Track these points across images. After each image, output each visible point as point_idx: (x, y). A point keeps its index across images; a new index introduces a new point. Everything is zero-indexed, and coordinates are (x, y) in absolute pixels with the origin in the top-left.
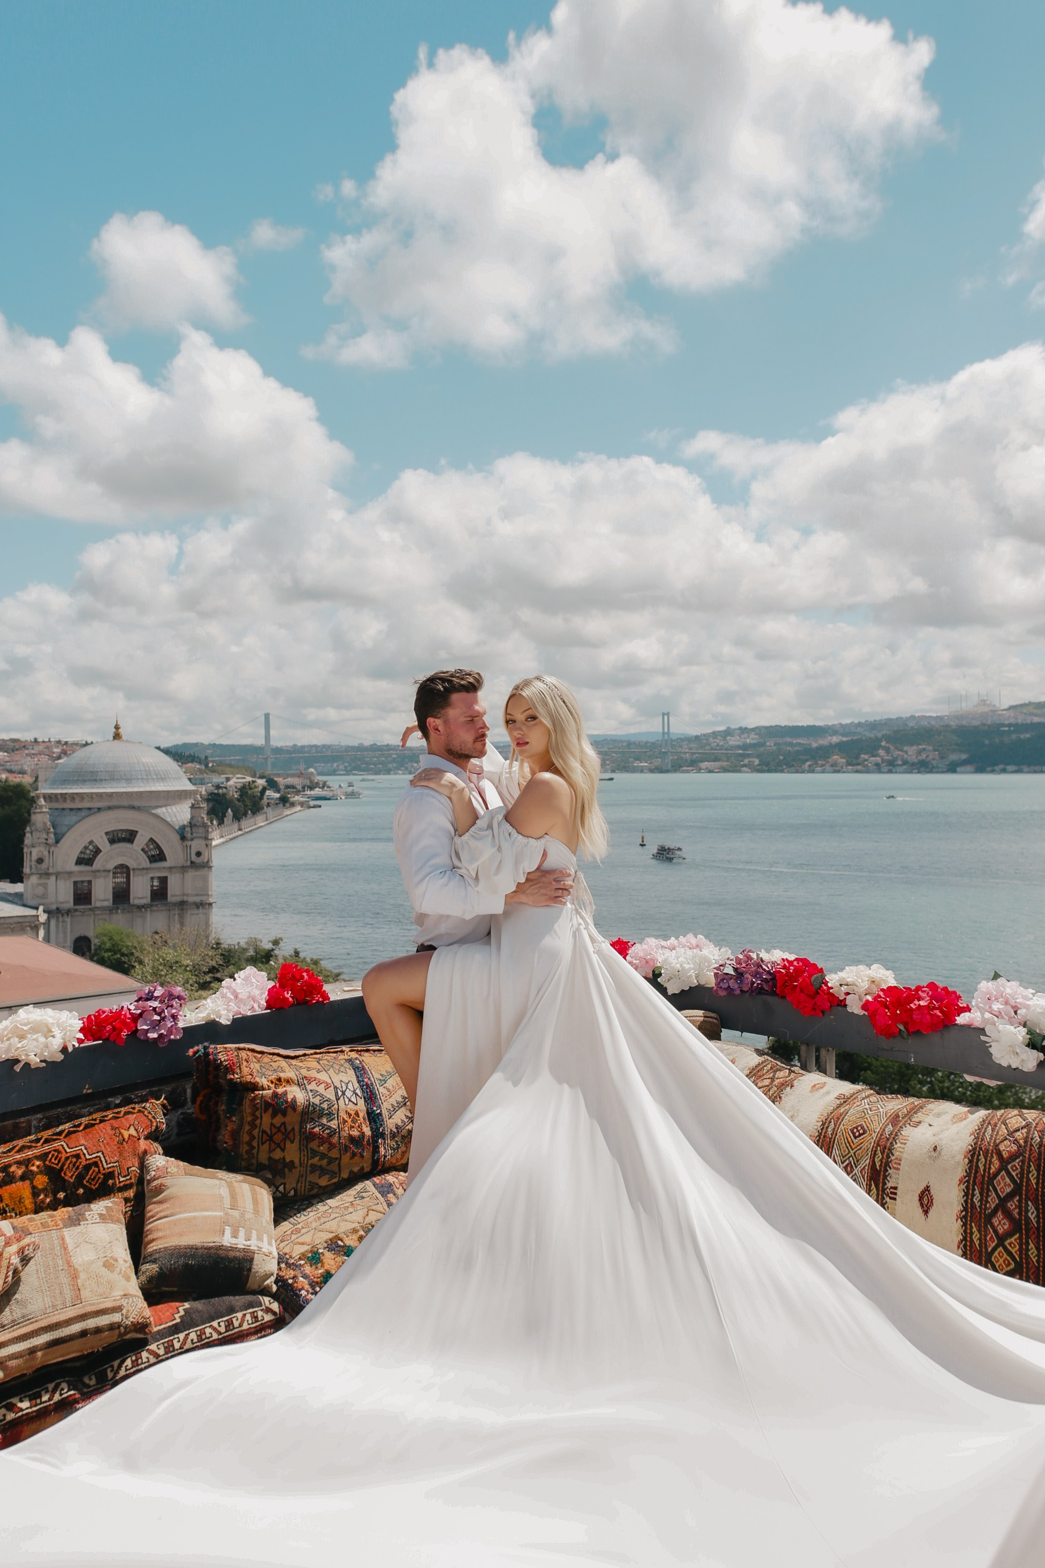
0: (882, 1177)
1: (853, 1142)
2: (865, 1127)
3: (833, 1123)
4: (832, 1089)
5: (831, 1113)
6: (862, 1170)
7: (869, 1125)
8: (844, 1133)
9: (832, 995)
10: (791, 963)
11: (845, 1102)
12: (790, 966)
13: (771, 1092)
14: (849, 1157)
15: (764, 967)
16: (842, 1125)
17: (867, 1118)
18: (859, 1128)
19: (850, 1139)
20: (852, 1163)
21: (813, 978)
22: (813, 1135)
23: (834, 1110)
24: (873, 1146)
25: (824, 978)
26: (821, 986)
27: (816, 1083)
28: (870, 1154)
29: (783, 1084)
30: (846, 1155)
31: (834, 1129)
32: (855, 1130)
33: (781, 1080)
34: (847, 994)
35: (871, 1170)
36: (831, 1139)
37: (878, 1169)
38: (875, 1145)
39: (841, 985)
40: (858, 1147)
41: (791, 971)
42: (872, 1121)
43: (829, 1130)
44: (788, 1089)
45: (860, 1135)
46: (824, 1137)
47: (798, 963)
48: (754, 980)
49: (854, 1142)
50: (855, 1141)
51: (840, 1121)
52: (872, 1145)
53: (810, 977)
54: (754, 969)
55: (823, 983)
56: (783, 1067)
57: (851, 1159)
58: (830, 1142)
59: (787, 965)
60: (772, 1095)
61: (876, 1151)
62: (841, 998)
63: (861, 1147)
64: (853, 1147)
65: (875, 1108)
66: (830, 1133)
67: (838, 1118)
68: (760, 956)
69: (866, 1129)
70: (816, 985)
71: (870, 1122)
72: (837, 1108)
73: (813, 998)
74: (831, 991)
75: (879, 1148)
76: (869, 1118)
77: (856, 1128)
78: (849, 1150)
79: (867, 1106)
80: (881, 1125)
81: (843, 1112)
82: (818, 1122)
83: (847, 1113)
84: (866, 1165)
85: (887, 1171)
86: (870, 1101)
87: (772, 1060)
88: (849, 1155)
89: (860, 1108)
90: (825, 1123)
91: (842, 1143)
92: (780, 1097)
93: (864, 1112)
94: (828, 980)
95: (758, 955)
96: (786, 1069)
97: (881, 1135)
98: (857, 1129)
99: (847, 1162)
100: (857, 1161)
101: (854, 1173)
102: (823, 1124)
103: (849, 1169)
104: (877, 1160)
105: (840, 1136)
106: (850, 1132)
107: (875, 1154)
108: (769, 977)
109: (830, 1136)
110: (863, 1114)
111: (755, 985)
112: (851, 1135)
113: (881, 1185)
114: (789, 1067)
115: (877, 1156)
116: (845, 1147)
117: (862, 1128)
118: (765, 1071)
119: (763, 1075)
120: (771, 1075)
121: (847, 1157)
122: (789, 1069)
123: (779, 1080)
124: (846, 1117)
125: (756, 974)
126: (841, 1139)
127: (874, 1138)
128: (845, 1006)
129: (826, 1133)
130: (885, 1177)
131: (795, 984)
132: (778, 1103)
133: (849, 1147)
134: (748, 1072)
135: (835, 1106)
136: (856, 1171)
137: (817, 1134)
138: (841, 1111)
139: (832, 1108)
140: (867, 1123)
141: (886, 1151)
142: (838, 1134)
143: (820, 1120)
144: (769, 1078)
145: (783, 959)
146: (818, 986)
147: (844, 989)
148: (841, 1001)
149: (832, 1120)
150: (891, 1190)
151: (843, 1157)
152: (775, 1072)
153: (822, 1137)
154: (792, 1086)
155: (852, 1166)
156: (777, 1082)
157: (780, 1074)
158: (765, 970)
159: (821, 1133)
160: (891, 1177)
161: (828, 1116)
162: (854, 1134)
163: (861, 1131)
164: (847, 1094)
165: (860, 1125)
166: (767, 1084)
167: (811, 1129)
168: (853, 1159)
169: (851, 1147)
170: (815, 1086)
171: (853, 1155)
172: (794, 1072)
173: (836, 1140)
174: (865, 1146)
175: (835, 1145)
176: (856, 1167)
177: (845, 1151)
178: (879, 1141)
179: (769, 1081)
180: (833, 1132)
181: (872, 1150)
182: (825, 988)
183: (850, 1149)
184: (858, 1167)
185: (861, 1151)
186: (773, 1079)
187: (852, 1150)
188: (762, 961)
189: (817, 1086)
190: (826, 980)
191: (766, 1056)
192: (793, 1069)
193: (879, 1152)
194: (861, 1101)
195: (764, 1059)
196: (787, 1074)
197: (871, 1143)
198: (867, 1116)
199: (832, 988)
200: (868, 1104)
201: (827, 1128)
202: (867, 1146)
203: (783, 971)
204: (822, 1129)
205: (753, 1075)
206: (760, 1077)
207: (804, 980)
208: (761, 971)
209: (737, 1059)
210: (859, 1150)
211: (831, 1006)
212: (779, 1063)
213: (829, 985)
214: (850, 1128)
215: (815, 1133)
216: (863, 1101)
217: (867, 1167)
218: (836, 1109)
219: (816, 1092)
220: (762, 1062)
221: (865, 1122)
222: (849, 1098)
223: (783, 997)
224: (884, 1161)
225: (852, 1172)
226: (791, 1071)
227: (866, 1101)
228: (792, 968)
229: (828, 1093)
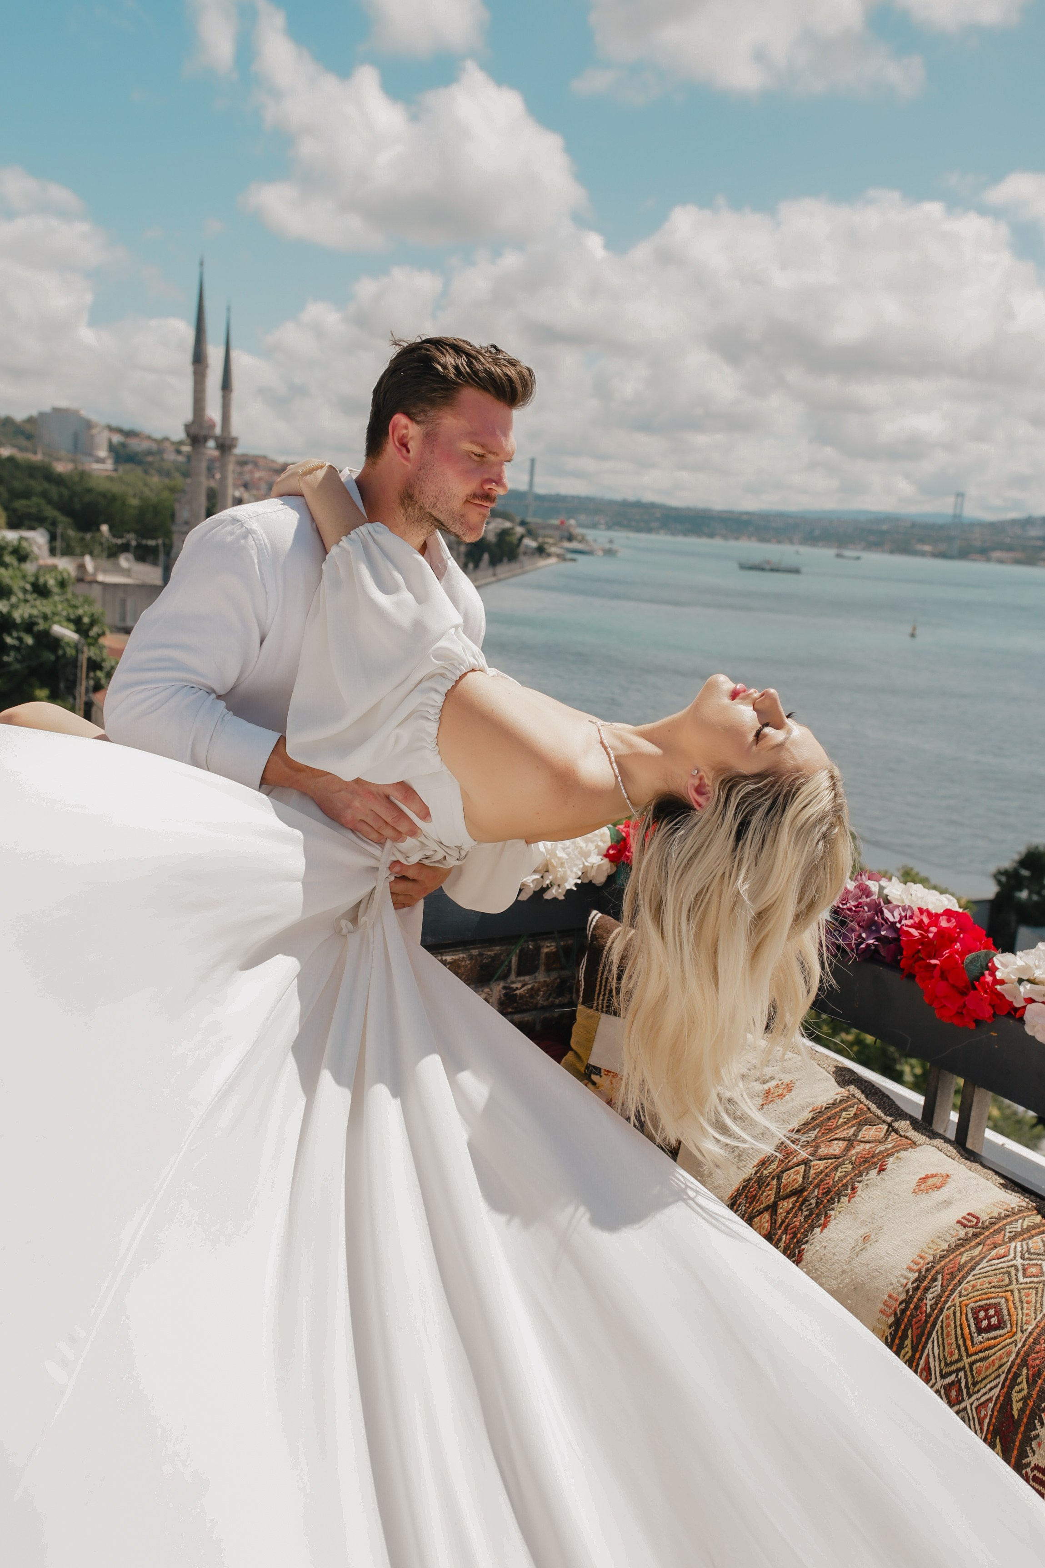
0: (1020, 1436)
1: (972, 1338)
2: (1005, 1312)
3: (939, 1283)
4: (958, 1196)
5: (942, 1257)
6: (980, 1405)
7: (1013, 1310)
8: (958, 1314)
9: (1001, 996)
10: (934, 918)
11: (975, 1235)
12: (931, 924)
13: (838, 1174)
14: (958, 1371)
15: (887, 914)
16: (956, 1294)
17: (1012, 1291)
18: (992, 1312)
19: (966, 1331)
20: (963, 1385)
21: (969, 957)
22: (895, 1295)
23: (951, 1250)
24: (1013, 1363)
25: (991, 960)
26: (983, 974)
27: (929, 1173)
28: (1003, 1377)
29: (865, 1161)
30: (952, 1363)
31: (940, 1296)
32: (982, 1314)
33: (868, 1146)
34: (1031, 1001)
35: (999, 1412)
36: (929, 1316)
37: (1016, 1417)
38: (1018, 1361)
39: (1020, 981)
40: (981, 1355)
41: (931, 935)
42: (1021, 1302)
43: (929, 1296)
44: (873, 1173)
45: (990, 1328)
46: (916, 1308)
47: (949, 921)
48: (864, 935)
49: (975, 1340)
50: (978, 1339)
51: (956, 1281)
52: (1011, 1359)
53: (963, 954)
54: (867, 913)
55: (988, 968)
56: (879, 1117)
57: (961, 1374)
58: (926, 1322)
59: (926, 920)
60: (840, 1179)
61: (1017, 1375)
62: (1017, 1005)
63: (989, 1357)
64: (972, 1350)
65: (1033, 1270)
66: (929, 1303)
67: (953, 1277)
68: (885, 892)
69: (1006, 1318)
70: (974, 971)
71: (1018, 1304)
72: (958, 1246)
73: (963, 993)
74: (998, 987)
75: (1025, 1371)
76: (1016, 1293)
77: (986, 1309)
78: (960, 1355)
79: (1019, 1262)
80: (1039, 1317)
81: (966, 1262)
82: (911, 1270)
83: (973, 1268)
84: (990, 1399)
85: (1035, 1428)
86: (1028, 1251)
87: (862, 1097)
88: (960, 1365)
89: (1002, 1264)
90: (925, 1277)
91: (948, 1335)
92: (853, 1189)
93: (1009, 1273)
94: (997, 964)
95: (881, 888)
96: (884, 1122)
97: (1036, 1342)
98: (986, 1311)
99: (952, 1378)
100: (975, 1384)
101: (963, 1405)
102: (919, 1280)
103: (954, 1393)
104: (1015, 1396)
105: (948, 1317)
106: (970, 1315)
107: (1014, 1382)
108: (891, 935)
109: (929, 1310)
110: (1007, 1281)
111: (863, 946)
112: (972, 1321)
113: (1015, 1452)
114: (889, 1119)
115: (1017, 1388)
116: (954, 1346)
117: (998, 1313)
118: (841, 1120)
119: (837, 1127)
120: (852, 1131)
121: (954, 1368)
122: (890, 1125)
123: (862, 1145)
124: (969, 1278)
125: (871, 926)
126: (948, 1325)
127: (1019, 1345)
128: (1021, 1020)
129: (921, 1299)
130: (1028, 1440)
131: (933, 961)
132: (847, 1198)
133: (963, 1349)
134: (810, 1116)
135: (953, 1241)
136: (966, 1403)
137: (903, 1297)
138: (964, 1259)
139: (945, 1246)
140: (1011, 1304)
141: (1040, 1381)
142: (945, 1312)
143: (916, 1267)
144: (843, 1139)
145: (920, 909)
146: (976, 973)
147: (1025, 990)
148: (1016, 1010)
149: (940, 1277)
150: (1036, 1472)
151: (946, 1365)
152: (860, 1125)
153: (912, 1306)
154: (882, 1170)
155: (960, 1390)
156: (859, 1148)
157: (869, 1132)
158: (886, 920)
159: (912, 1297)
160: (1039, 1444)
161: (934, 1262)
162: (978, 1321)
163: (994, 1321)
164: (984, 1217)
165: (996, 1306)
166: (837, 1152)
167: (894, 1281)
168: (966, 1377)
169: (966, 1350)
170: (924, 1179)
171: (967, 1366)
172: (896, 1131)
173: (939, 1324)
174: (996, 1355)
175: (934, 1333)
176: (970, 1396)
177: (951, 1354)
178: (1027, 1355)
179: (842, 1144)
180: (936, 1304)
181: (1009, 1371)
182: (989, 979)
183: (964, 1354)
184: (974, 1397)
185: (985, 1364)
186: (851, 1142)
187: (969, 1356)
188: (888, 902)
189: (930, 1182)
190: (993, 964)
191: (852, 1087)
192: (896, 1125)
193: (1023, 1378)
194: (1011, 1239)
195: (846, 1094)
196: (882, 1135)
197: (1009, 1354)
198: (1014, 1286)
199: (1002, 982)
200: (1022, 1258)
201: (927, 1289)
202: (1000, 1358)
203: (915, 932)
204: (916, 1289)
205: (818, 1125)
206: (830, 1130)
207: (951, 956)
208: (881, 920)
209: (798, 1084)
210: (981, 1360)
211: (994, 1015)
212: (873, 1107)
213: (999, 975)
214: (972, 1305)
215: (899, 1294)
216: (1013, 1245)
217: (991, 1405)
218: (953, 1251)
219: (924, 1196)
220: (840, 1101)
221: (1007, 1300)
222: (986, 1228)
223: (911, 976)
224: (1031, 1404)
225: (959, 1403)
226: (891, 1129)
227: (1019, 1249)
228: (934, 929)
229: (947, 1203)
